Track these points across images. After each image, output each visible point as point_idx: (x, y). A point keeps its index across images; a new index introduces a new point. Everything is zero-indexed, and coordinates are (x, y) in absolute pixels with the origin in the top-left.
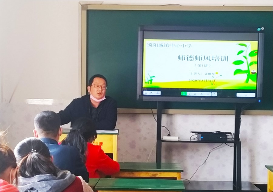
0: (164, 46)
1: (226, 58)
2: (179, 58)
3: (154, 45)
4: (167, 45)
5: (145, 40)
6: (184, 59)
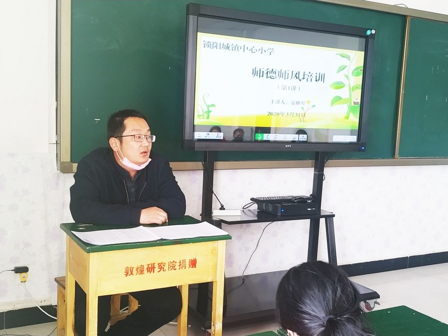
0: (230, 48)
1: (321, 78)
2: (255, 73)
3: (214, 46)
4: (236, 48)
5: (198, 33)
6: (261, 75)
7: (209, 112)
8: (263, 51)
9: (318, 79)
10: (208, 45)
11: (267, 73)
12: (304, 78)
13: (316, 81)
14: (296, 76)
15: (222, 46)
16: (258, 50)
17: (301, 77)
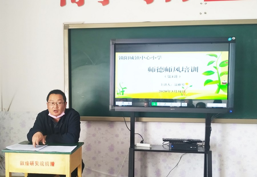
0: (134, 58)
1: (196, 69)
2: (150, 70)
3: (125, 58)
4: (138, 58)
5: (116, 53)
6: (154, 71)
7: (123, 91)
8: (154, 58)
9: (193, 70)
10: (122, 58)
11: (157, 70)
12: (183, 70)
13: (192, 71)
14: (177, 69)
15: (129, 58)
16: (151, 58)
17: (181, 70)
